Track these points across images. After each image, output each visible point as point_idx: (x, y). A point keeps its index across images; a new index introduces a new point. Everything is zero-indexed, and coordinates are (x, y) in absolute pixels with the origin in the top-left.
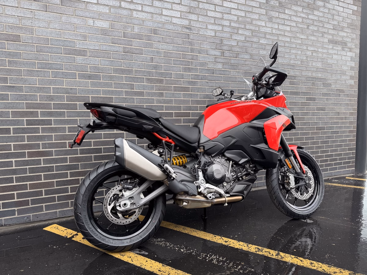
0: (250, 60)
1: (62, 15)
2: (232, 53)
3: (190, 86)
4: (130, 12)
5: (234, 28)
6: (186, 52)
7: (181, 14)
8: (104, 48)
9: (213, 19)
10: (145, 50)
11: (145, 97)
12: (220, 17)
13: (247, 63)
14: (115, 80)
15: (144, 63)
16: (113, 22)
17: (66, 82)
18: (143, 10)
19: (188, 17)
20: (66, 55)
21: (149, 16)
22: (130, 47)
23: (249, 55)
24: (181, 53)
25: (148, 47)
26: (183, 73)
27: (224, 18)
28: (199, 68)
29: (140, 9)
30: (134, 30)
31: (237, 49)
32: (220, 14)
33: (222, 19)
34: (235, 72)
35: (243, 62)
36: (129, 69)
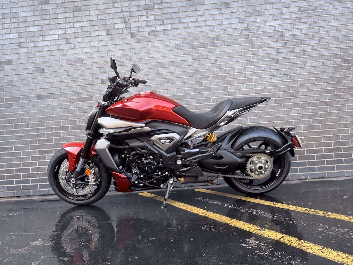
0: (318, 44)
1: (149, 42)
2: (296, 41)
3: (253, 78)
4: (195, 29)
5: (295, 19)
6: (246, 49)
7: (239, 20)
8: (178, 59)
9: (272, 16)
10: (209, 55)
11: (211, 92)
12: (278, 13)
13: (315, 48)
14: (186, 81)
15: (209, 65)
16: (184, 39)
17: (152, 87)
18: (206, 25)
19: (246, 20)
20: (151, 69)
21: (211, 28)
22: (197, 54)
23: (317, 40)
24: (242, 51)
25: (211, 52)
26: (245, 67)
27: (283, 12)
28: (260, 60)
29: (204, 25)
30: (200, 41)
31: (301, 37)
32: (278, 10)
33: (281, 13)
34: (301, 59)
35: (310, 47)
36: (197, 72)
